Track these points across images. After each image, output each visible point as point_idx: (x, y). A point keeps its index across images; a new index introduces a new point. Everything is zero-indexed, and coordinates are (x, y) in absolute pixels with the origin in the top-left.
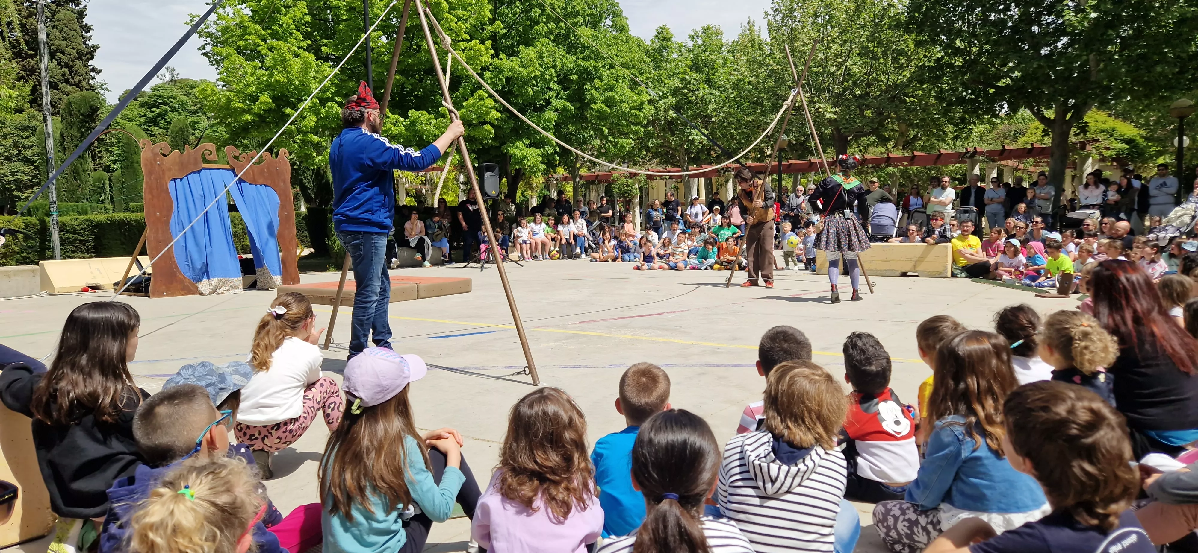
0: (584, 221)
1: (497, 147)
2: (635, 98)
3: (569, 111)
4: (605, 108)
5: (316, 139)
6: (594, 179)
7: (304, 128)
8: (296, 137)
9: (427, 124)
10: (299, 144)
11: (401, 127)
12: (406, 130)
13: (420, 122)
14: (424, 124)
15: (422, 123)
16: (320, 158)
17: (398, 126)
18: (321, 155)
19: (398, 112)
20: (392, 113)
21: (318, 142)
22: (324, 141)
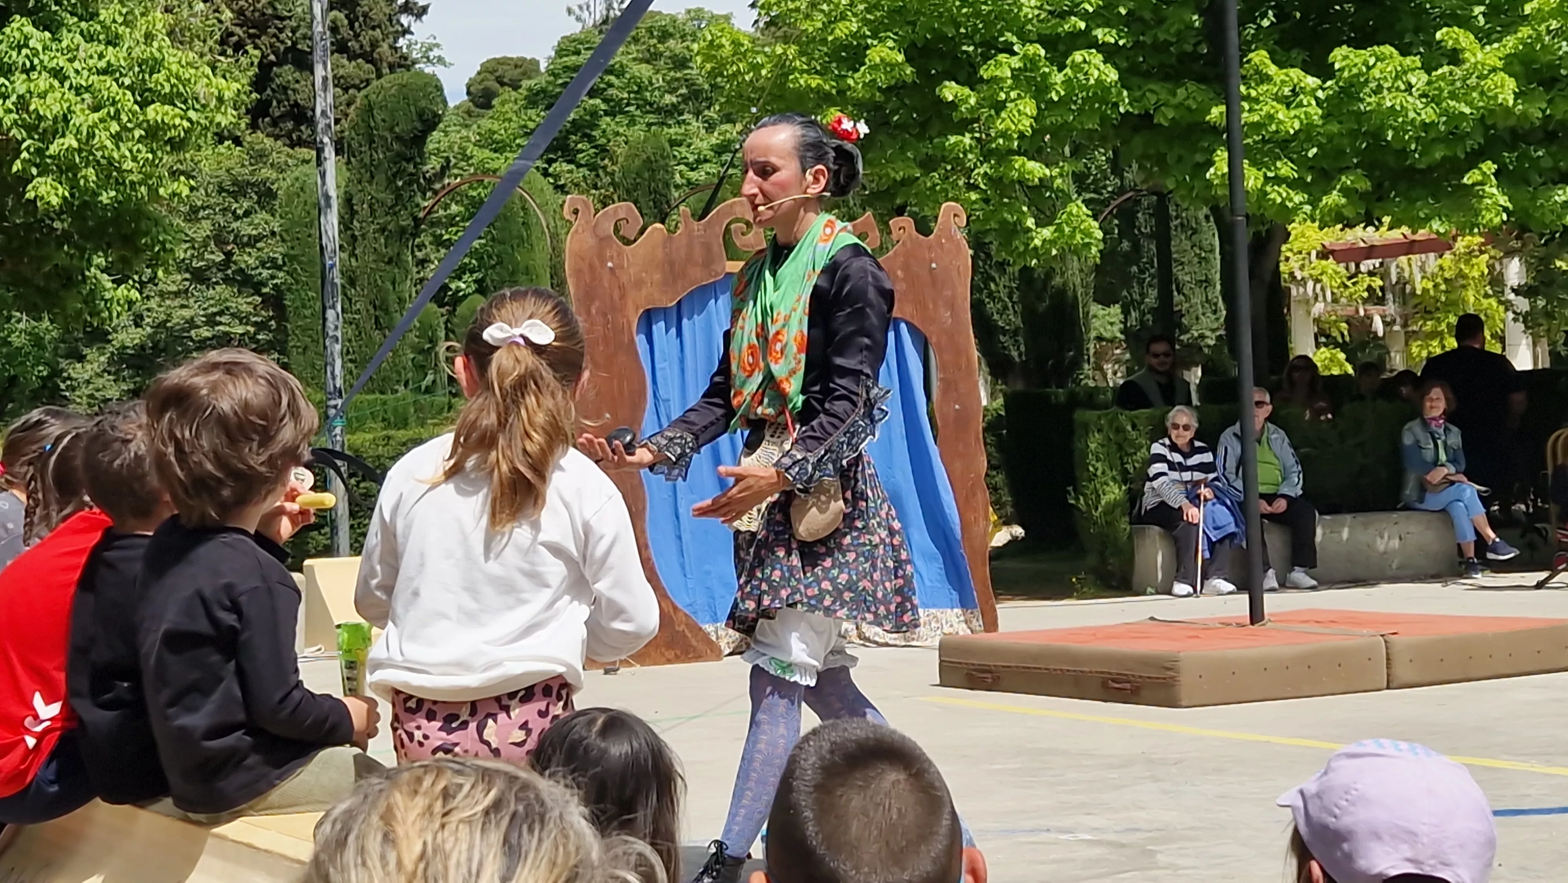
7: (1001, 141)
8: (976, 171)
9: (1398, 89)
10: (986, 191)
11: (1309, 109)
12: (1326, 117)
13: (1373, 85)
14: (1389, 89)
15: (1380, 88)
16: (1047, 232)
17: (1300, 105)
18: (1051, 224)
19: (1300, 58)
20: (1281, 65)
21: (1040, 179)
22: (1061, 175)
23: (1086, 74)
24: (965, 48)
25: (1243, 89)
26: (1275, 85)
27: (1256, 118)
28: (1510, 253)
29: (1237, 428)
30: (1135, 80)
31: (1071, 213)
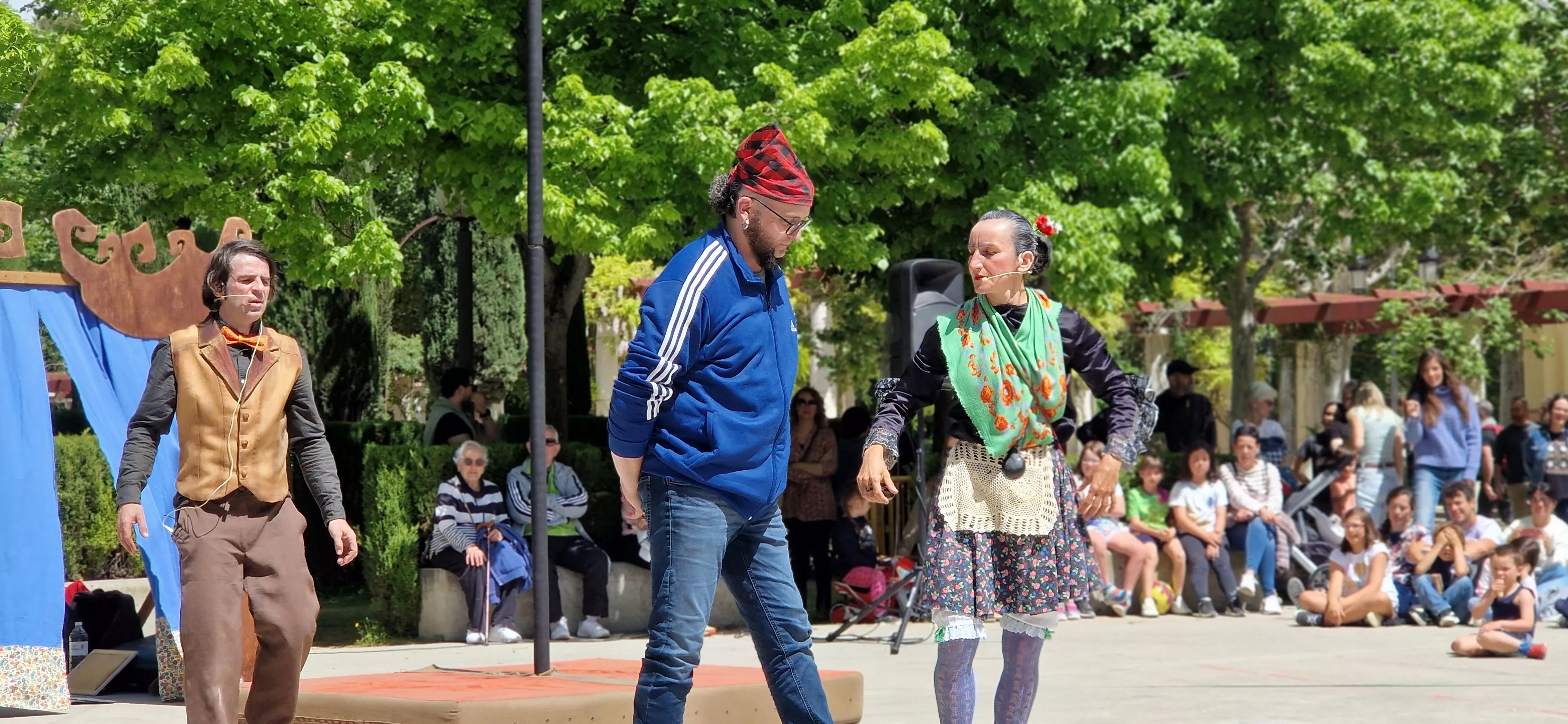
0: (1274, 472)
1: (956, 202)
2: (1470, 19)
3: (1221, 71)
4: (1356, 58)
5: (335, 185)
6: (1309, 318)
7: (300, 153)
8: (270, 184)
9: (711, 123)
10: (280, 204)
11: (620, 137)
12: (637, 146)
13: (686, 117)
14: (702, 123)
15: (693, 120)
16: (345, 252)
17: (611, 133)
18: (350, 243)
19: (612, 85)
20: (594, 90)
21: (340, 196)
22: (361, 194)
23: (391, 87)
24: (261, 53)
25: (554, 112)
26: (587, 111)
27: (566, 143)
28: (818, 297)
29: (526, 466)
30: (443, 98)
31: (370, 232)
